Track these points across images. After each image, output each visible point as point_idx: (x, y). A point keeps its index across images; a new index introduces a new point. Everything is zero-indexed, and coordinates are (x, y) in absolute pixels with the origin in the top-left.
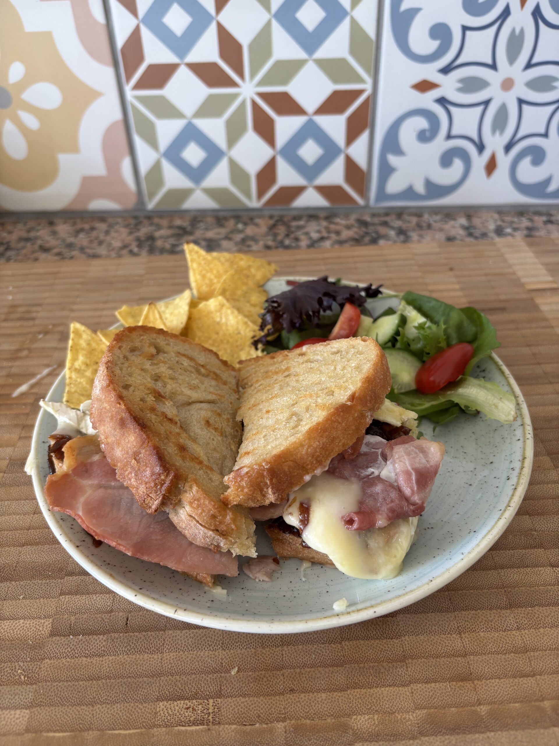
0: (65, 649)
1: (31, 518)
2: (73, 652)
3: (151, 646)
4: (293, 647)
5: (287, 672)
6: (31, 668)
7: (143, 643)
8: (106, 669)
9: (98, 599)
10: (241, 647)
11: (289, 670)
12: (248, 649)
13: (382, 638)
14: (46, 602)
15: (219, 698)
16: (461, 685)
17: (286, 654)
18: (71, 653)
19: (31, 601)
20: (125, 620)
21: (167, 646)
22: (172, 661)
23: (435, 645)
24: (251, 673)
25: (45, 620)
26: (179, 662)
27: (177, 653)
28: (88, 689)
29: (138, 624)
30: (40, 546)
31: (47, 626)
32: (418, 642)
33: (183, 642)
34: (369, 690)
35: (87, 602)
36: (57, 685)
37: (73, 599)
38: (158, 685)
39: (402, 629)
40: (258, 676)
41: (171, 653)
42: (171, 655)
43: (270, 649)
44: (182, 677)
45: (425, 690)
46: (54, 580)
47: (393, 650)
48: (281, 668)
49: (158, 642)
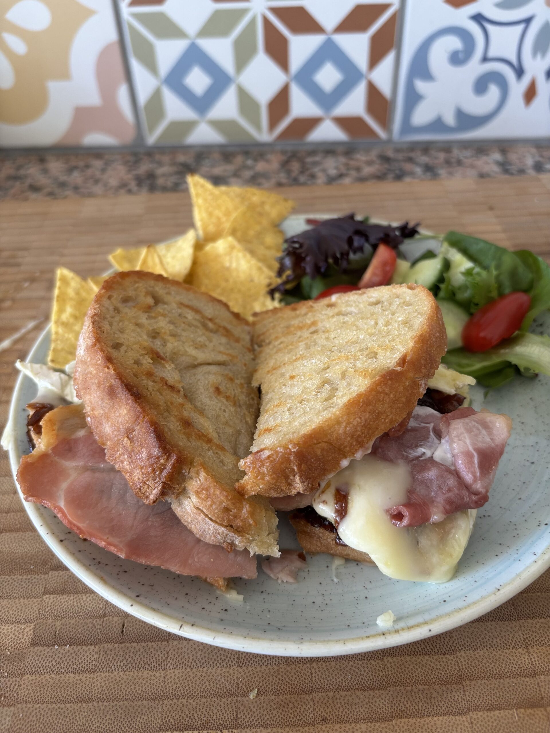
0: (49, 662)
1: (11, 499)
2: (58, 666)
3: (152, 660)
4: (324, 664)
5: (317, 696)
6: (8, 685)
7: (142, 656)
8: (98, 689)
9: (88, 600)
10: (261, 664)
11: (320, 694)
12: (269, 666)
13: (433, 653)
14: (27, 603)
15: (235, 729)
16: (530, 713)
17: (316, 673)
18: (56, 668)
19: (10, 601)
20: (121, 626)
21: (171, 661)
22: (177, 681)
23: (498, 663)
24: (273, 697)
25: (25, 626)
26: (186, 681)
27: (183, 670)
28: (77, 713)
29: (136, 632)
30: (21, 533)
31: (27, 633)
32: (477, 658)
33: (190, 655)
34: (419, 720)
35: (75, 604)
36: (39, 707)
37: (59, 599)
38: (160, 710)
39: (456, 642)
40: (282, 701)
41: (176, 670)
42: (176, 672)
43: (296, 666)
44: (189, 701)
45: (487, 719)
46: (36, 576)
47: (446, 668)
48: (310, 692)
49: (161, 656)
